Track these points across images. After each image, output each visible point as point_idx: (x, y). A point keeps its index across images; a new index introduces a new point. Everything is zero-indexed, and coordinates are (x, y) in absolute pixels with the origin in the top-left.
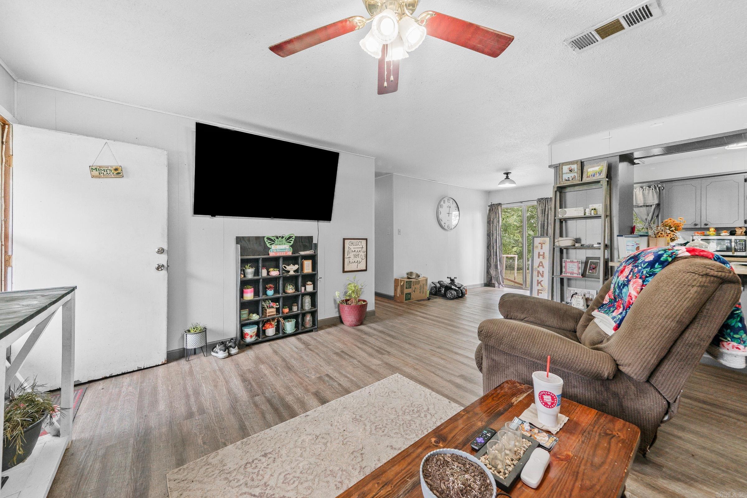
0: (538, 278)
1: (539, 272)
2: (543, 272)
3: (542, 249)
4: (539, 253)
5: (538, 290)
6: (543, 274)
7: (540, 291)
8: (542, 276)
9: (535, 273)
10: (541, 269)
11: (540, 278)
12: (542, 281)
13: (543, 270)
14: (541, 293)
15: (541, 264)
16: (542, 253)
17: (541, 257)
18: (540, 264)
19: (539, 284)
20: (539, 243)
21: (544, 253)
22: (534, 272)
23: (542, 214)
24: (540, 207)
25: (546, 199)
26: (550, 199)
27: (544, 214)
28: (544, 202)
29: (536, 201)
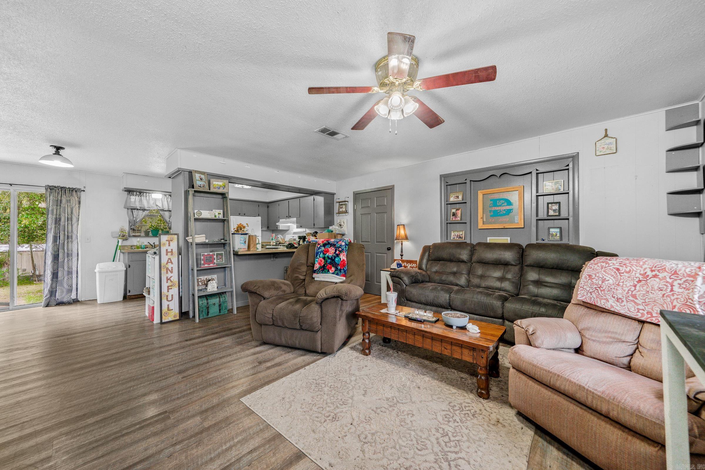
0: (167, 275)
1: (167, 269)
2: (172, 268)
3: (169, 246)
4: (167, 250)
5: (168, 287)
6: (172, 270)
7: (170, 288)
8: (172, 272)
9: (164, 271)
10: (170, 266)
11: (169, 275)
12: (171, 277)
13: (172, 266)
14: (171, 289)
15: (170, 261)
16: (169, 250)
17: (169, 254)
18: (168, 261)
19: (169, 281)
20: (167, 241)
21: (172, 250)
22: (162, 269)
23: (57, 206)
24: (51, 197)
25: (62, 188)
26: (68, 189)
27: (59, 207)
28: (60, 192)
29: (45, 188)
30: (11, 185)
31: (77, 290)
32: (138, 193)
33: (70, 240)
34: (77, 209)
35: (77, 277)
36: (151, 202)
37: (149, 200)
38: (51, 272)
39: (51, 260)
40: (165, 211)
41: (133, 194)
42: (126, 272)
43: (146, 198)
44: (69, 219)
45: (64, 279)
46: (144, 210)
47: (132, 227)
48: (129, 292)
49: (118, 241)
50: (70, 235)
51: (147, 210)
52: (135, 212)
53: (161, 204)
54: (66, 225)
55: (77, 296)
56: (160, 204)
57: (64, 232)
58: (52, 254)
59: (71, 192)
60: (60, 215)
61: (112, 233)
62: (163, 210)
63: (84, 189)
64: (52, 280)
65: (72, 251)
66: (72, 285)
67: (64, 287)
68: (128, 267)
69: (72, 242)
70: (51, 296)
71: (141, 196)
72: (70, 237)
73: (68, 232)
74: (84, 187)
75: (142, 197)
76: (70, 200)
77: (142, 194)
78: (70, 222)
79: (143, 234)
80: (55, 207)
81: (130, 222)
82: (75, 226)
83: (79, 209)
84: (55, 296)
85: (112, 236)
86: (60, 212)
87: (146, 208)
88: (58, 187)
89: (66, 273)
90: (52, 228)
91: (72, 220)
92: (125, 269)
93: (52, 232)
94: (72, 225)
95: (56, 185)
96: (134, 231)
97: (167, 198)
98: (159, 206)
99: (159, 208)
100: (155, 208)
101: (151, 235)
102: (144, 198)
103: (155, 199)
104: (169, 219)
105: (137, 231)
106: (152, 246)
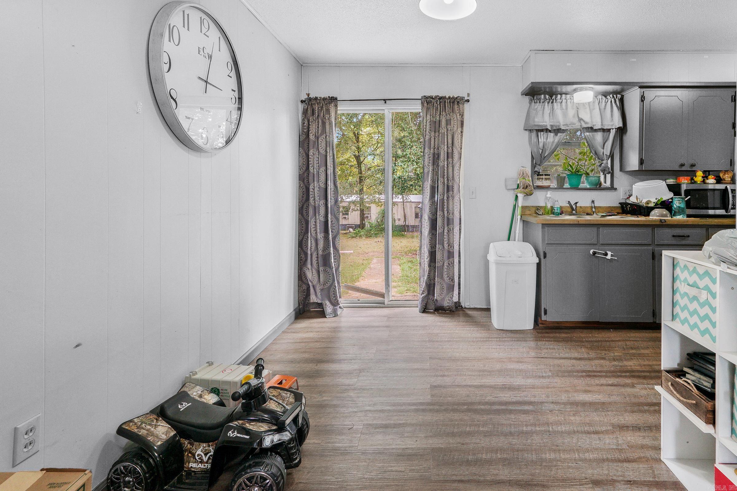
23: (435, 132)
24: (428, 116)
25: (441, 98)
26: (449, 101)
27: (437, 133)
28: (439, 106)
29: (420, 101)
30: (385, 100)
31: (459, 288)
32: (547, 96)
33: (451, 193)
34: (460, 136)
35: (459, 262)
36: (571, 112)
37: (567, 108)
38: (429, 251)
39: (428, 229)
40: (596, 131)
41: (540, 99)
42: (539, 265)
43: (561, 105)
44: (449, 155)
45: (443, 264)
46: (557, 131)
47: (536, 169)
48: (546, 313)
49: (517, 196)
50: (450, 184)
51: (564, 131)
52: (542, 136)
53: (589, 116)
54: (446, 166)
55: (459, 299)
56: (586, 116)
57: (444, 178)
58: (429, 218)
59: (451, 104)
60: (438, 149)
61: (506, 180)
62: (591, 129)
63: (468, 98)
64: (430, 266)
65: (453, 214)
66: (454, 277)
67: (444, 280)
68: (542, 257)
69: (453, 197)
70: (429, 294)
71: (552, 102)
72: (450, 188)
73: (448, 180)
74: (468, 95)
75: (555, 104)
76: (451, 119)
77: (554, 97)
78: (450, 160)
79: (554, 184)
80: (433, 133)
81: (533, 158)
82: (456, 168)
83: (462, 136)
84: (434, 295)
85: (506, 186)
86: (438, 145)
87: (563, 128)
88: (436, 97)
89: (446, 254)
90: (429, 172)
91: (452, 158)
92: (537, 260)
93: (430, 179)
94: (453, 167)
95: (434, 94)
96: (539, 177)
97: (599, 100)
98: (584, 121)
99: (584, 124)
100: (577, 125)
101: (567, 185)
102: (557, 105)
103: (577, 107)
104: (603, 150)
105: (544, 177)
106: (573, 209)
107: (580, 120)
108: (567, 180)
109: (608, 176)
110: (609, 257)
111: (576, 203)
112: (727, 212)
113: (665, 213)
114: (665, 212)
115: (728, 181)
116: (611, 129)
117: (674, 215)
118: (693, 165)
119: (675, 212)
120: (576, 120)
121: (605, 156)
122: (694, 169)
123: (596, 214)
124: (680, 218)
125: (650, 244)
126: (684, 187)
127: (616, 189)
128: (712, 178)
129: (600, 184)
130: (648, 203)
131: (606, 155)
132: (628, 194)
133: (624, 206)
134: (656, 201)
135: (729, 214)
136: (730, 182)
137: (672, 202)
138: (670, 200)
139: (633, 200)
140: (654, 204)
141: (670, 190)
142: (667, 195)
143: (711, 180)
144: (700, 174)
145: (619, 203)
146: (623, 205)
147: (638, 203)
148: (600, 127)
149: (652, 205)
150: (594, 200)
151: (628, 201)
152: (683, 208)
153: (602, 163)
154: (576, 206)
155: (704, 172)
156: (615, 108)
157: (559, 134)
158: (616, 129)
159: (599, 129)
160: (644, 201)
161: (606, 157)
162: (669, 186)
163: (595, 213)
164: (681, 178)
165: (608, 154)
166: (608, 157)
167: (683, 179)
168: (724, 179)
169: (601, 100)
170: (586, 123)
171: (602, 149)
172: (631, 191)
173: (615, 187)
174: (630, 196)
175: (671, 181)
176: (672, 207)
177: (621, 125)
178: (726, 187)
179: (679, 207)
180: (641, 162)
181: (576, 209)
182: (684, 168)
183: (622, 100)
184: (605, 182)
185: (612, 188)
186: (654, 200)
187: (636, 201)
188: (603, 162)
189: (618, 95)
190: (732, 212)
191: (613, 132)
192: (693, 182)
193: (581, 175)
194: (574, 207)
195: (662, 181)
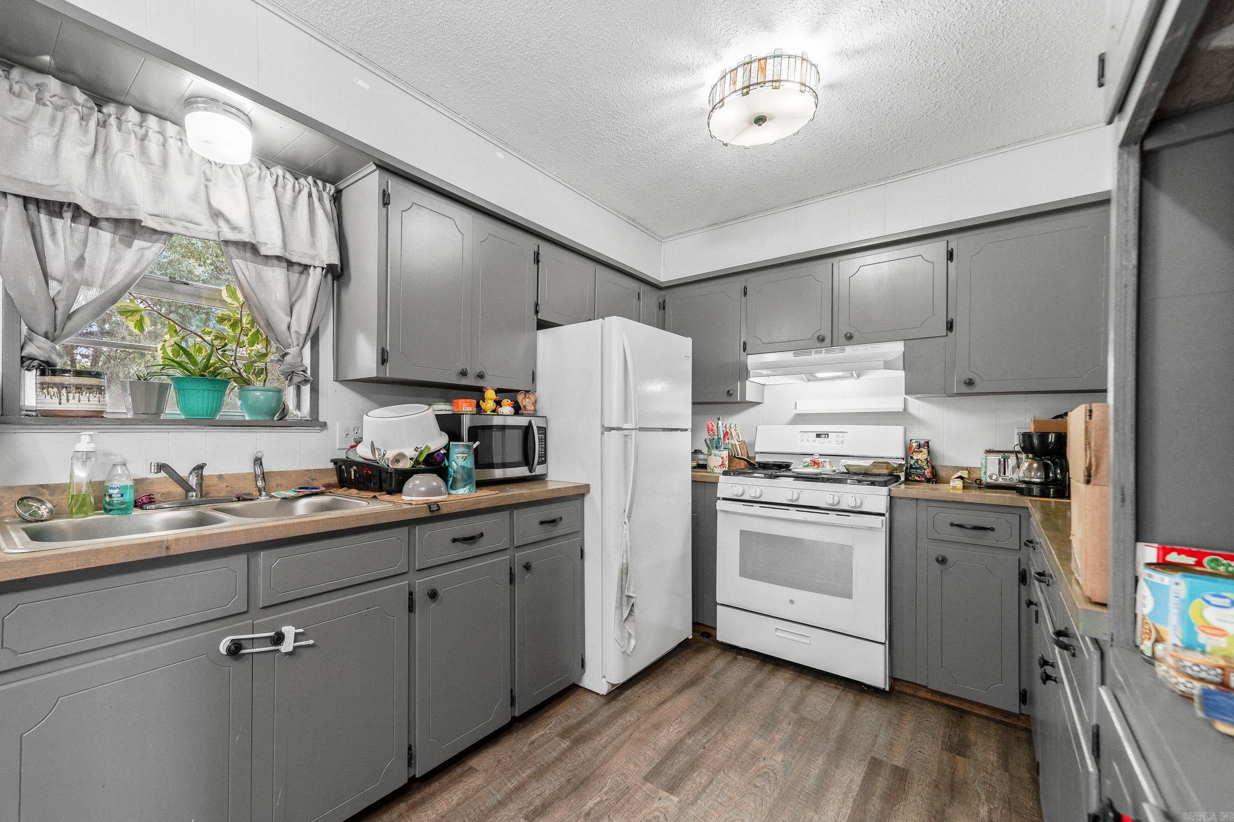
32: (79, 95)
36: (183, 183)
37: (164, 164)
40: (267, 258)
43: (142, 148)
46: (128, 227)
47: (30, 351)
51: (157, 236)
53: (243, 208)
56: (236, 210)
62: (252, 251)
71: (103, 124)
75: (115, 132)
77: (110, 108)
87: (148, 221)
96: (48, 379)
97: (275, 177)
98: (227, 221)
99: (229, 231)
100: (207, 229)
101: (172, 410)
102: (126, 142)
103: (204, 173)
104: (289, 319)
105: (68, 379)
106: (188, 488)
107: (216, 215)
108: (172, 393)
109: (306, 390)
110: (288, 646)
111: (200, 467)
112: (531, 471)
113: (435, 484)
114: (434, 480)
115: (530, 410)
116: (310, 266)
117: (453, 487)
118: (481, 376)
119: (455, 480)
120: (200, 214)
121: (294, 336)
122: (480, 383)
123: (267, 495)
124: (463, 492)
125: (405, 573)
126: (466, 423)
127: (324, 425)
128: (509, 405)
129: (284, 412)
130: (398, 458)
131: (297, 332)
132: (353, 436)
133: (343, 467)
134: (414, 454)
135: (534, 474)
136: (532, 412)
137: (447, 455)
138: (442, 452)
139: (363, 452)
140: (412, 463)
141: (442, 428)
142: (437, 441)
143: (507, 409)
144: (490, 394)
145: (332, 461)
146: (341, 466)
147: (375, 461)
148: (278, 252)
149: (406, 465)
150: (259, 455)
151: (352, 457)
152: (471, 469)
153: (286, 354)
154: (201, 478)
155: (498, 391)
156: (320, 213)
157: (138, 244)
158: (323, 268)
159: (278, 258)
160: (391, 454)
161: (298, 339)
162: (439, 418)
163: (264, 493)
164: (461, 401)
165: (304, 331)
166: (302, 339)
167: (464, 404)
168: (525, 407)
169: (280, 179)
170: (234, 228)
171: (287, 315)
172: (359, 431)
173: (321, 420)
174: (358, 441)
175: (444, 408)
176: (446, 468)
177: (335, 260)
178: (530, 423)
179: (463, 467)
180: (383, 359)
181: (200, 484)
182: (464, 382)
183: (337, 198)
184: (298, 407)
185: (314, 422)
186: (410, 453)
187: (370, 456)
188: (288, 351)
189: (328, 185)
190: (539, 470)
191: (315, 276)
192: (479, 410)
193: (226, 383)
194: (193, 481)
195: (427, 407)
